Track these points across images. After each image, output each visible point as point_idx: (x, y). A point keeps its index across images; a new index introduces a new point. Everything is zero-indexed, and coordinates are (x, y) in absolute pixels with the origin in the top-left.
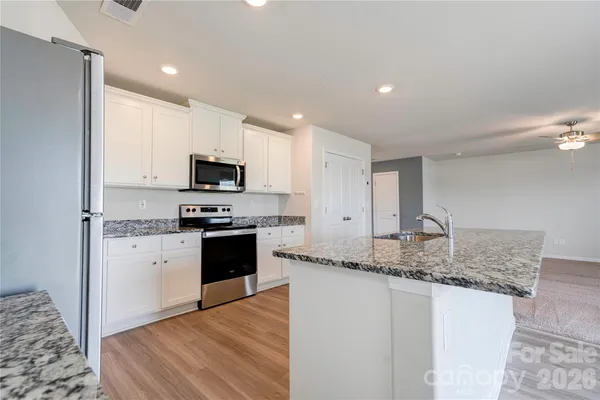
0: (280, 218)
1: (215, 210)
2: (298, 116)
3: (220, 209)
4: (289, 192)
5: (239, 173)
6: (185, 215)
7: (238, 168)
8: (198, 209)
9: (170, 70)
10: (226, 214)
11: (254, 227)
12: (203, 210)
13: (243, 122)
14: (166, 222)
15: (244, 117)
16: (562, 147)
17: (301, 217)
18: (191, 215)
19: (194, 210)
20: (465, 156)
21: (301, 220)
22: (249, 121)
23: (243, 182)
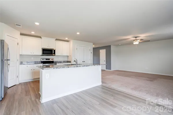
1: (49, 59)
3: (50, 59)
4: (69, 55)
6: (42, 60)
7: (53, 50)
8: (45, 59)
9: (33, 33)
10: (52, 60)
12: (46, 59)
14: (38, 62)
16: (134, 43)
17: (70, 61)
18: (43, 60)
20: (121, 45)
22: (56, 40)
23: (54, 53)
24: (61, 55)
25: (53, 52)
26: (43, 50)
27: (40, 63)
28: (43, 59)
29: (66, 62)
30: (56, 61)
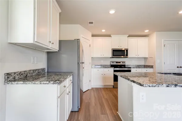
0: (144, 65)
1: (120, 63)
2: (147, 31)
3: (121, 62)
4: (147, 57)
5: (126, 52)
6: (112, 64)
7: (125, 51)
8: (115, 62)
9: (104, 31)
10: (123, 64)
11: (130, 68)
12: (116, 63)
13: (128, 37)
14: (107, 65)
15: (128, 35)
17: (151, 66)
18: (113, 64)
19: (114, 63)
21: (152, 67)
22: (130, 36)
23: (127, 55)
24: (137, 57)
25: (126, 53)
26: (113, 50)
27: (110, 66)
28: (113, 62)
29: (143, 67)
30: (128, 65)
